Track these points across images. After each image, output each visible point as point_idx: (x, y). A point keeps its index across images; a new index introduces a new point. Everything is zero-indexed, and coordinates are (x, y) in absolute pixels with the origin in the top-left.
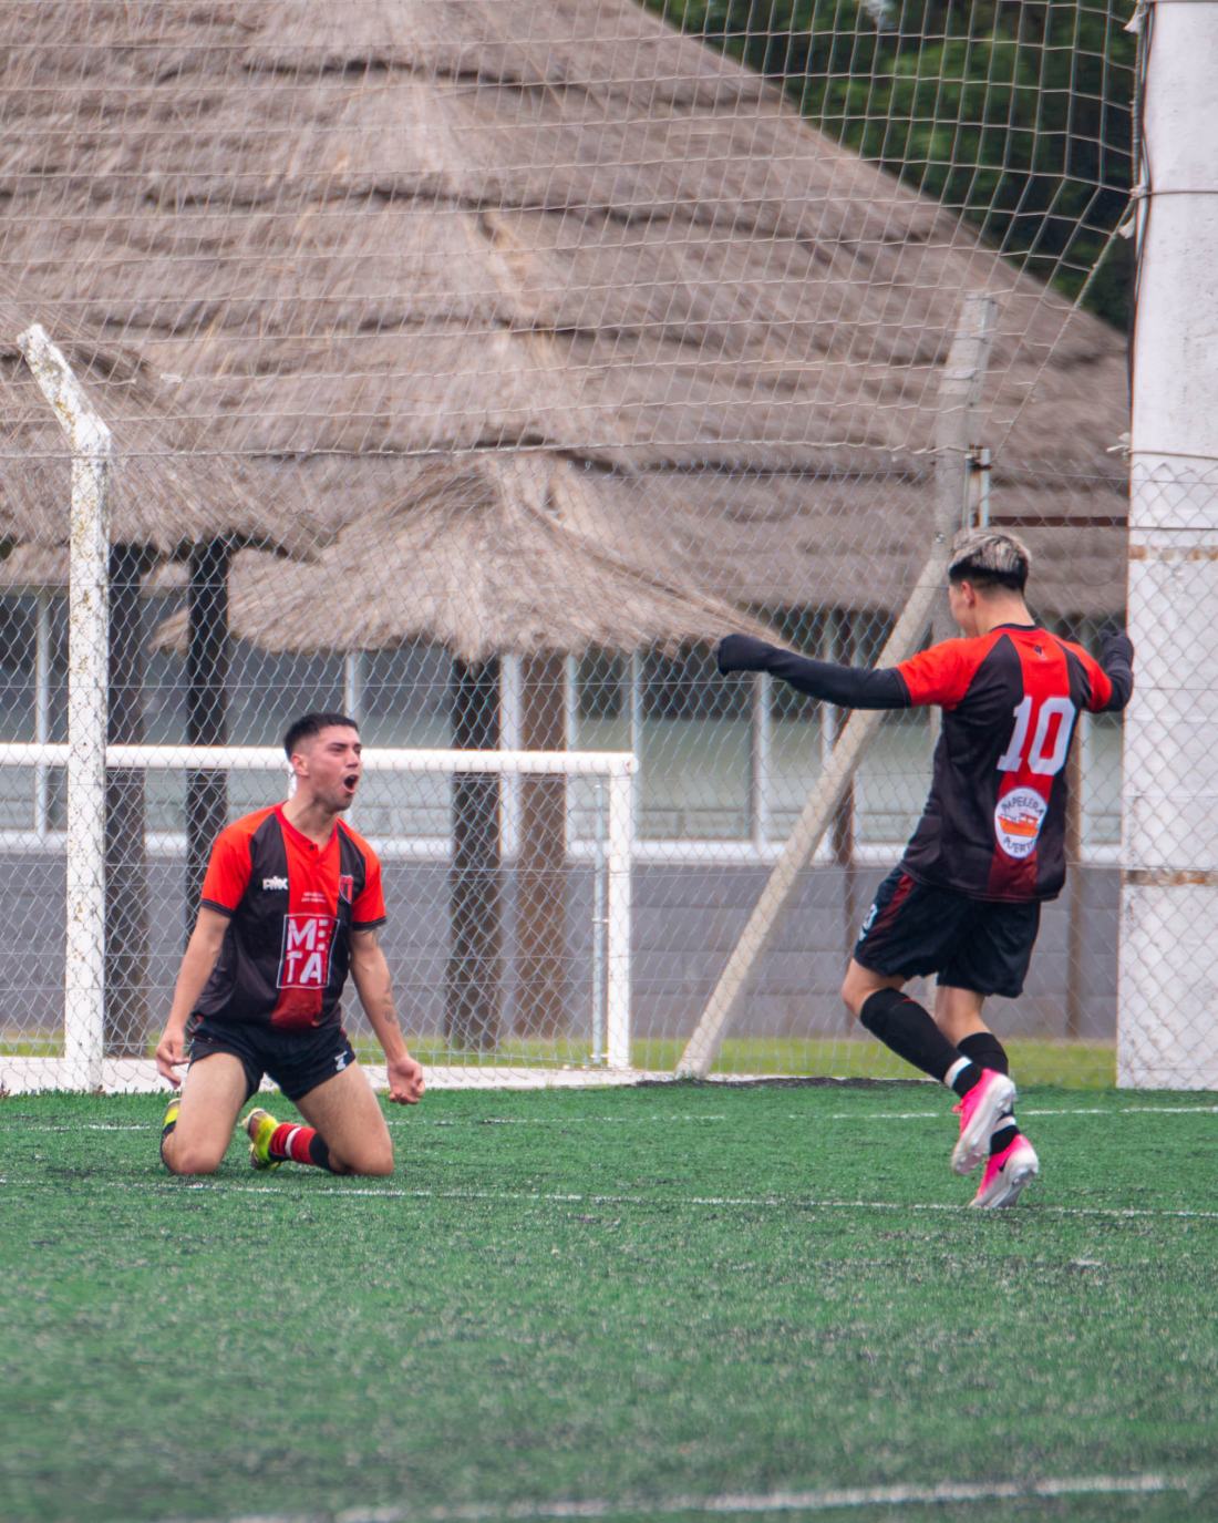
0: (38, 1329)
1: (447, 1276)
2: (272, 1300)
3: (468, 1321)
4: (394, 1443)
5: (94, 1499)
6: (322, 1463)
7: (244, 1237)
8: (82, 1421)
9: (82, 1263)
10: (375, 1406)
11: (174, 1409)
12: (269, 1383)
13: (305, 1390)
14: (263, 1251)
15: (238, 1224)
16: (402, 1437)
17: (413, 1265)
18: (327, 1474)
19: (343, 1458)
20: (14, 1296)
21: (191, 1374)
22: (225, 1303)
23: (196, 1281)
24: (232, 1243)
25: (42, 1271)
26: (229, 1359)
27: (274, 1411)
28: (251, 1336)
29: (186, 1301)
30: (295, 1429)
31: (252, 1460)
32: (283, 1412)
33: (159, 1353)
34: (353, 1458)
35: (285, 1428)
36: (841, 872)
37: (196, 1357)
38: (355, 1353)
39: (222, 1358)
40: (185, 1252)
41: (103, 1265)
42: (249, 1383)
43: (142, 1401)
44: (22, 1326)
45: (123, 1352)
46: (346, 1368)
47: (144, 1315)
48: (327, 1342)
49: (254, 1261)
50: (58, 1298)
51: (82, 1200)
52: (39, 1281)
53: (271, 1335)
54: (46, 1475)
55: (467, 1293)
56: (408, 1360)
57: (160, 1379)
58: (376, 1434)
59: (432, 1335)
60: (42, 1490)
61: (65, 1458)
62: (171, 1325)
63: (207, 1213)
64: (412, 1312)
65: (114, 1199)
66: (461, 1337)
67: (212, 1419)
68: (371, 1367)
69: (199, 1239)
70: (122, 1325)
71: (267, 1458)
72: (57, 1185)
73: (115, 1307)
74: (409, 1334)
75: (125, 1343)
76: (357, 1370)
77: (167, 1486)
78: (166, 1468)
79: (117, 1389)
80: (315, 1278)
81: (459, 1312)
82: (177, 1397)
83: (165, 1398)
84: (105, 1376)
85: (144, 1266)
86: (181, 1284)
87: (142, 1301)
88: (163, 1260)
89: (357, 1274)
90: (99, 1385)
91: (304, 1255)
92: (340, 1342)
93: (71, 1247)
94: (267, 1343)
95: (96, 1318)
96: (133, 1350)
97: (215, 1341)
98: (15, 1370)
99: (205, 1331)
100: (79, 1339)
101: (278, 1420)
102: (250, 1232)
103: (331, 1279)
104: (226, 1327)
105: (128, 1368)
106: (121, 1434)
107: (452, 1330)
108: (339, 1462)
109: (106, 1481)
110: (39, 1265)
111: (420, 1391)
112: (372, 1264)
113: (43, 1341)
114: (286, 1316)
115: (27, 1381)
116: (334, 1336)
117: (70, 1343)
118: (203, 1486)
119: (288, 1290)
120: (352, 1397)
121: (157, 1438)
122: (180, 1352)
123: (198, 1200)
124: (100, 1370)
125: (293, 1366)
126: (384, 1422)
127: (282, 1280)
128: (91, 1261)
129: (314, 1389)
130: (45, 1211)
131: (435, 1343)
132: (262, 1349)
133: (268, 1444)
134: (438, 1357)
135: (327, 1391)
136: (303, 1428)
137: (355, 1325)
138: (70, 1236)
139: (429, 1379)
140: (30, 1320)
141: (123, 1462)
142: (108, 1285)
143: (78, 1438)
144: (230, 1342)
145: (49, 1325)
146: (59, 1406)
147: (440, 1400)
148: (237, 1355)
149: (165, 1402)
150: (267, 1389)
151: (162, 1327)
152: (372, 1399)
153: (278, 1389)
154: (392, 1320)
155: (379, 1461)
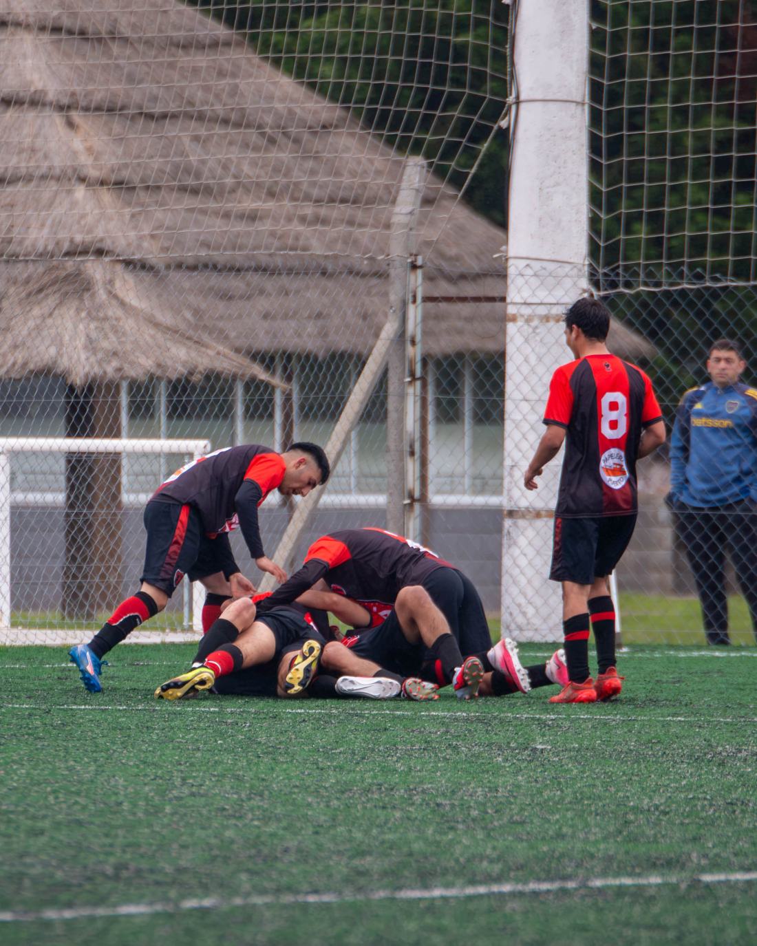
1: (164, 758)
2: (67, 773)
3: (192, 785)
4: (187, 859)
5: (26, 894)
6: (152, 872)
7: (28, 734)
10: (164, 837)
11: (43, 840)
12: (91, 823)
13: (116, 827)
14: (46, 743)
15: (21, 727)
16: (189, 855)
17: (140, 751)
18: (159, 878)
19: (163, 868)
21: (44, 817)
22: (40, 775)
23: (15, 762)
24: (23, 739)
26: (60, 808)
27: (105, 840)
28: (65, 794)
29: (16, 774)
30: (124, 852)
31: (109, 870)
32: (110, 840)
33: (16, 805)
34: (168, 869)
35: (118, 849)
37: (40, 807)
38: (133, 804)
39: (56, 808)
42: (80, 823)
43: (22, 835)
46: (133, 814)
48: (113, 798)
49: (42, 749)
53: (78, 793)
55: (181, 768)
56: (168, 809)
57: (25, 822)
58: (174, 854)
59: (175, 792)
62: (15, 788)
64: (155, 779)
66: (193, 794)
67: (69, 845)
68: (147, 813)
71: (117, 868)
74: (161, 793)
76: (140, 814)
77: (66, 885)
78: (59, 875)
80: (86, 759)
81: (184, 779)
82: (42, 833)
83: (35, 833)
86: (7, 763)
89: (109, 757)
91: (70, 745)
92: (121, 797)
94: (78, 799)
97: (46, 798)
99: (37, 792)
101: (111, 845)
102: (30, 731)
103: (95, 760)
104: (49, 789)
106: (22, 855)
107: (185, 790)
108: (161, 871)
109: (28, 883)
111: (185, 826)
112: (115, 751)
114: (81, 783)
116: (116, 794)
118: (89, 887)
119: (73, 767)
120: (146, 830)
121: (44, 857)
122: (29, 805)
125: (101, 812)
126: (174, 846)
127: (66, 761)
129: (121, 827)
131: (179, 798)
132: (76, 803)
133: (112, 860)
134: (185, 806)
135: (130, 827)
136: (128, 849)
137: (125, 787)
139: (187, 820)
141: (33, 872)
144: (56, 798)
147: (200, 833)
148: (64, 806)
149: (36, 835)
150: (92, 826)
151: (10, 789)
152: (158, 832)
153: (99, 826)
154: (146, 784)
155: (184, 870)
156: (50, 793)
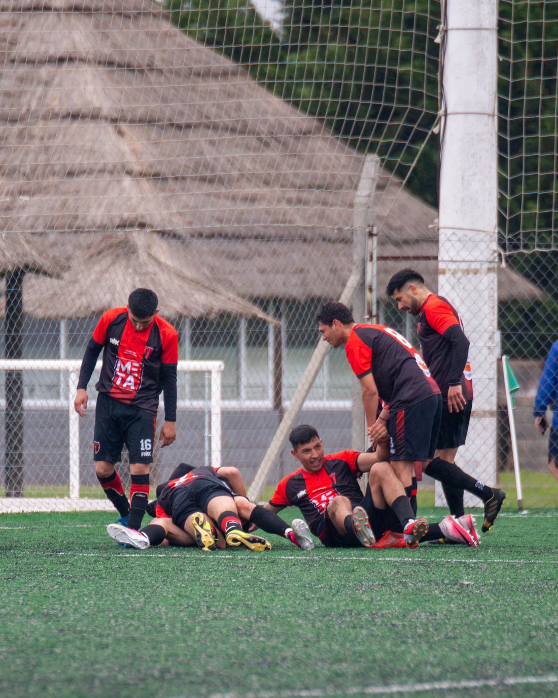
0: (29, 617)
1: (194, 592)
2: (124, 603)
3: (215, 611)
4: (213, 665)
6: (187, 675)
7: (95, 575)
8: (72, 657)
9: (31, 587)
10: (195, 649)
11: (108, 652)
12: (143, 639)
13: (160, 642)
14: (108, 582)
15: (89, 569)
16: (215, 662)
17: (176, 587)
18: (193, 679)
19: (195, 672)
20: (10, 602)
21: (108, 635)
22: (104, 605)
23: (86, 595)
24: (91, 578)
25: (16, 591)
26: (120, 629)
27: (153, 652)
28: (123, 619)
29: (87, 604)
30: (167, 660)
31: (156, 673)
32: (156, 652)
33: (87, 627)
34: (199, 672)
35: (162, 659)
37: (105, 628)
38: (173, 626)
39: (116, 629)
40: (73, 582)
41: (41, 589)
42: (134, 640)
43: (93, 649)
44: (21, 615)
45: (72, 627)
46: (173, 632)
47: (72, 610)
48: (158, 622)
49: (105, 586)
50: (30, 603)
51: (15, 560)
52: (17, 596)
53: (132, 618)
54: (70, 681)
55: (206, 599)
56: (198, 629)
57: (94, 638)
58: (203, 661)
59: (202, 617)
60: (73, 687)
61: (73, 674)
62: (87, 615)
63: (73, 565)
64: (188, 607)
65: (28, 559)
66: (215, 618)
67: (127, 656)
68: (183, 632)
69: (76, 577)
70: (65, 615)
71: (162, 672)
73: (57, 607)
74: (192, 617)
75: (71, 623)
76: (178, 633)
77: (125, 685)
78: (120, 677)
79: (78, 643)
80: (137, 593)
81: (208, 607)
82: (107, 647)
83: (102, 646)
84: (70, 637)
85: (59, 588)
86: (80, 596)
87: (67, 604)
89: (154, 592)
90: (69, 641)
91: (125, 583)
92: (164, 621)
93: (22, 581)
94: (132, 622)
95: (52, 612)
96: (75, 625)
97: (109, 622)
99: (103, 617)
100: (50, 621)
101: (157, 656)
102: (96, 573)
103: (144, 594)
104: (111, 615)
105: (77, 633)
106: (92, 663)
107: (210, 616)
108: (194, 674)
109: (97, 683)
110: (13, 589)
113: (34, 622)
114: (134, 610)
115: (37, 640)
116: (160, 618)
117: (46, 623)
118: (142, 686)
119: (128, 599)
120: (183, 645)
122: (97, 626)
123: (66, 559)
124: (66, 634)
125: (149, 632)
126: (203, 656)
127: (123, 595)
128: (34, 587)
129: (164, 642)
131: (205, 621)
132: (131, 625)
133: (158, 666)
134: (210, 627)
135: (170, 643)
136: (170, 658)
137: (166, 613)
140: (24, 613)
141: (100, 675)
142: (48, 597)
143: (74, 665)
144: (116, 622)
145: (33, 614)
146: (57, 651)
147: (221, 646)
148: (122, 627)
149: (103, 648)
150: (143, 642)
151: (83, 615)
152: (191, 646)
153: (148, 642)
154: (181, 611)
155: (211, 673)
156: (111, 618)
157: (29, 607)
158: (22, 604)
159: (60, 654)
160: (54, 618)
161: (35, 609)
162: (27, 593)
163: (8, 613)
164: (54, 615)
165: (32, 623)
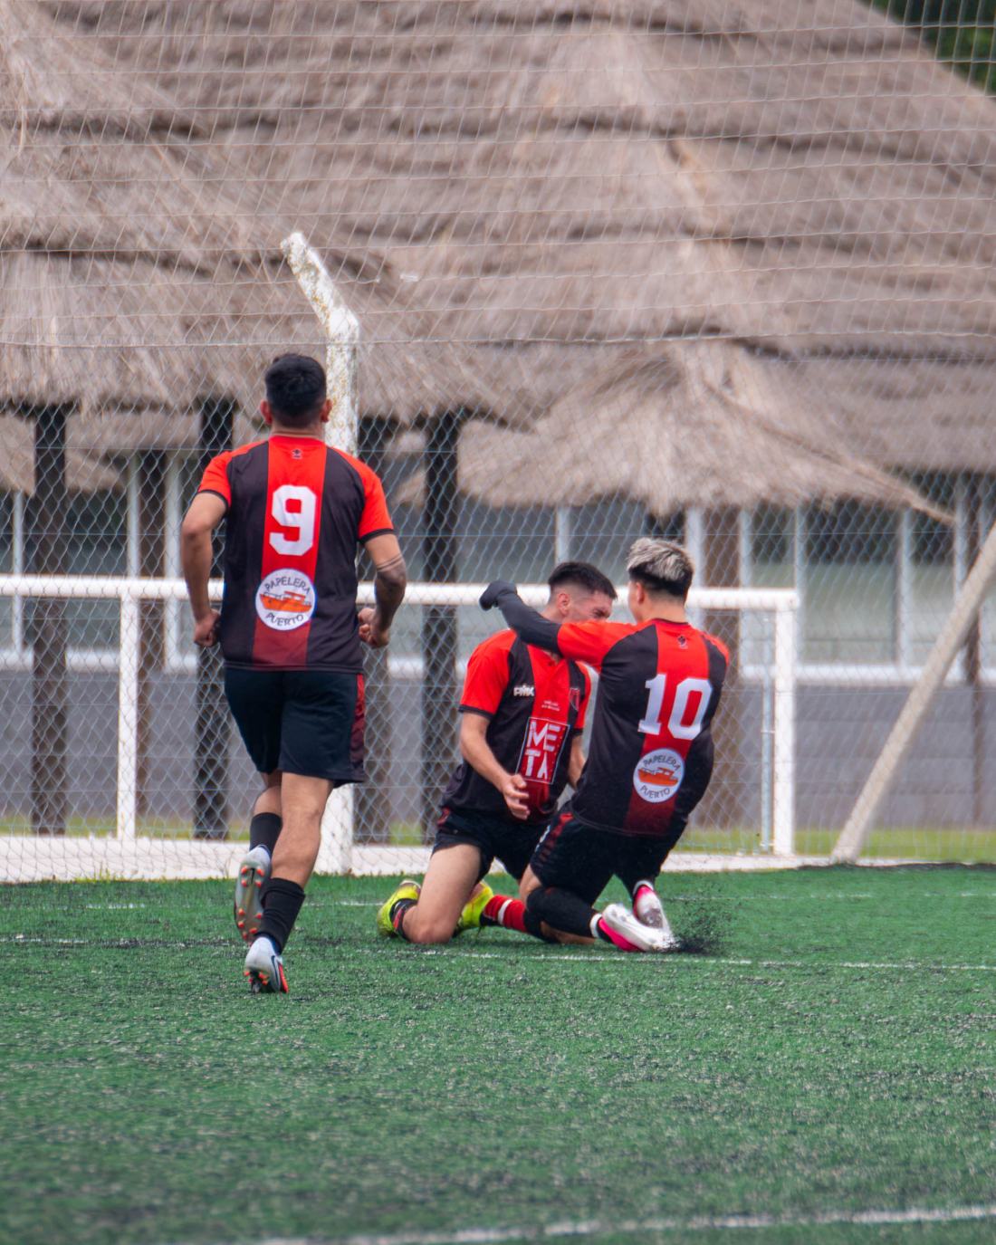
0: (296, 1073)
1: (639, 1028)
2: (492, 1047)
3: (657, 1066)
4: (593, 1167)
5: (341, 1213)
6: (533, 1184)
7: (469, 995)
8: (333, 1149)
9: (334, 1016)
10: (579, 1137)
11: (410, 1138)
12: (489, 1117)
13: (520, 1124)
14: (486, 1007)
15: (465, 983)
16: (598, 1161)
17: (611, 1018)
18: (538, 1193)
19: (552, 1178)
20: (276, 1044)
21: (425, 1109)
22: (453, 1050)
23: (430, 1033)
24: (460, 1000)
25: (300, 1023)
26: (456, 1096)
27: (493, 1141)
28: (473, 1077)
29: (420, 1048)
30: (510, 1156)
31: (474, 1182)
32: (500, 1141)
33: (397, 1092)
34: (558, 1180)
35: (503, 1153)
36: (970, 691)
37: (429, 1094)
38: (561, 1091)
39: (450, 1096)
40: (420, 1008)
41: (350, 1019)
42: (473, 1117)
43: (383, 1133)
44: (282, 1069)
45: (368, 1091)
46: (554, 1105)
47: (386, 1060)
48: (538, 1083)
49: (478, 1015)
50: (313, 1046)
51: (334, 964)
52: (298, 1032)
53: (492, 1077)
54: (301, 1195)
55: (655, 1042)
56: (605, 1098)
57: (398, 1114)
58: (578, 1160)
59: (626, 1076)
60: (298, 1207)
61: (319, 1180)
62: (409, 1068)
63: (439, 974)
64: (609, 1057)
65: (361, 964)
66: (650, 1079)
67: (441, 1147)
68: (573, 1103)
69: (431, 997)
70: (366, 1069)
71: (487, 1179)
72: (313, 951)
73: (361, 1053)
74: (607, 1077)
75: (369, 1084)
76: (562, 1105)
77: (403, 1203)
78: (402, 1188)
79: (362, 1123)
80: (529, 1030)
81: (649, 1057)
82: (412, 1130)
83: (403, 1129)
84: (353, 1111)
85: (386, 1019)
86: (415, 1034)
87: (383, 1048)
88: (402, 1014)
89: (564, 1026)
90: (347, 1118)
91: (519, 1010)
92: (548, 1082)
93: (324, 1004)
94: (488, 1084)
95: (344, 1063)
96: (376, 1090)
97: (444, 1083)
98: (274, 1106)
99: (435, 1073)
100: (331, 1080)
101: (497, 1148)
102: (475, 991)
103: (542, 1030)
104: (453, 1070)
105: (370, 1104)
106: (365, 1161)
107: (643, 1073)
108: (546, 1183)
109: (352, 1198)
110: (297, 1018)
111: (616, 1122)
112: (576, 1018)
113: (301, 1082)
114: (504, 1061)
115: (287, 1115)
116: (544, 1078)
117: (323, 1083)
118: (434, 1204)
119: (505, 1040)
120: (560, 1128)
121: (394, 1163)
122: (415, 1091)
123: (431, 964)
124: (348, 1106)
125: (509, 1103)
126: (586, 1149)
127: (501, 1032)
128: (341, 1015)
129: (527, 1122)
130: (302, 973)
131: (627, 1084)
132: (483, 1089)
133: (487, 1168)
134: (631, 1095)
135: (538, 1124)
136: (519, 1153)
137: (561, 1068)
138: (324, 993)
139: (623, 1114)
140: (291, 1064)
141: (366, 1183)
142: (356, 1035)
143: (329, 1163)
144: (457, 1083)
145: (307, 1067)
146: (313, 1136)
147: (632, 1132)
148: (464, 1093)
149: (403, 1133)
150: (489, 1122)
151: (400, 1070)
152: (575, 1130)
153: (497, 1122)
154: (592, 1064)
155: (581, 1181)
156: (453, 1076)
157: (305, 1054)
158: (298, 1048)
159: (315, 1142)
160: (343, 1073)
161: (316, 1058)
162: (321, 1025)
163: (261, 1065)
164: (345, 1069)
165: (298, 1084)
